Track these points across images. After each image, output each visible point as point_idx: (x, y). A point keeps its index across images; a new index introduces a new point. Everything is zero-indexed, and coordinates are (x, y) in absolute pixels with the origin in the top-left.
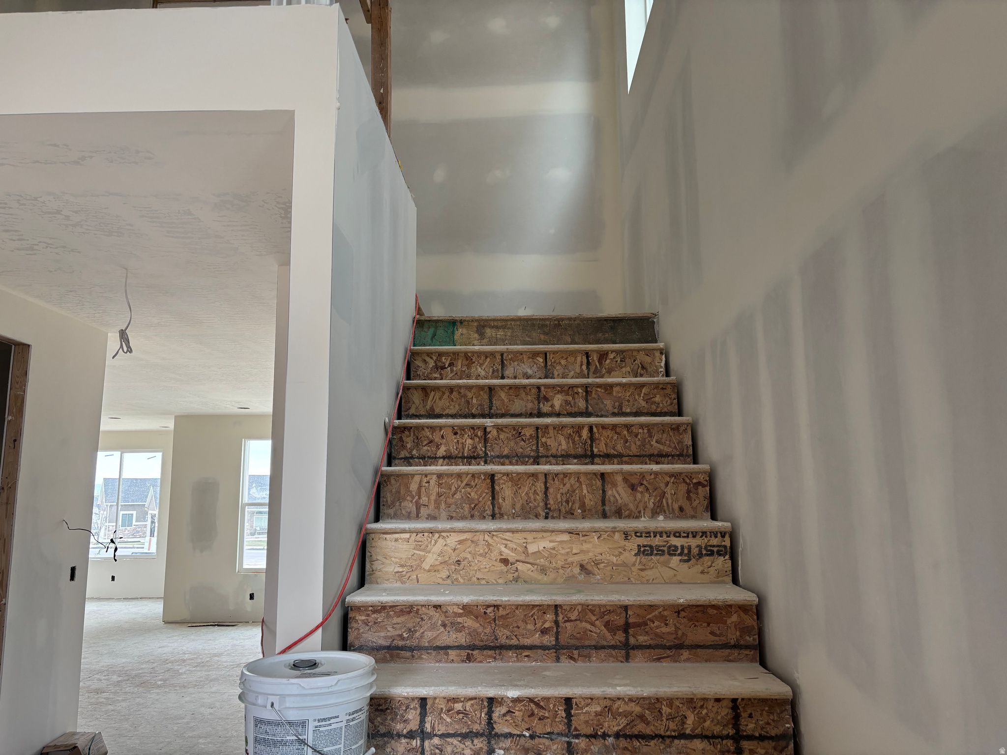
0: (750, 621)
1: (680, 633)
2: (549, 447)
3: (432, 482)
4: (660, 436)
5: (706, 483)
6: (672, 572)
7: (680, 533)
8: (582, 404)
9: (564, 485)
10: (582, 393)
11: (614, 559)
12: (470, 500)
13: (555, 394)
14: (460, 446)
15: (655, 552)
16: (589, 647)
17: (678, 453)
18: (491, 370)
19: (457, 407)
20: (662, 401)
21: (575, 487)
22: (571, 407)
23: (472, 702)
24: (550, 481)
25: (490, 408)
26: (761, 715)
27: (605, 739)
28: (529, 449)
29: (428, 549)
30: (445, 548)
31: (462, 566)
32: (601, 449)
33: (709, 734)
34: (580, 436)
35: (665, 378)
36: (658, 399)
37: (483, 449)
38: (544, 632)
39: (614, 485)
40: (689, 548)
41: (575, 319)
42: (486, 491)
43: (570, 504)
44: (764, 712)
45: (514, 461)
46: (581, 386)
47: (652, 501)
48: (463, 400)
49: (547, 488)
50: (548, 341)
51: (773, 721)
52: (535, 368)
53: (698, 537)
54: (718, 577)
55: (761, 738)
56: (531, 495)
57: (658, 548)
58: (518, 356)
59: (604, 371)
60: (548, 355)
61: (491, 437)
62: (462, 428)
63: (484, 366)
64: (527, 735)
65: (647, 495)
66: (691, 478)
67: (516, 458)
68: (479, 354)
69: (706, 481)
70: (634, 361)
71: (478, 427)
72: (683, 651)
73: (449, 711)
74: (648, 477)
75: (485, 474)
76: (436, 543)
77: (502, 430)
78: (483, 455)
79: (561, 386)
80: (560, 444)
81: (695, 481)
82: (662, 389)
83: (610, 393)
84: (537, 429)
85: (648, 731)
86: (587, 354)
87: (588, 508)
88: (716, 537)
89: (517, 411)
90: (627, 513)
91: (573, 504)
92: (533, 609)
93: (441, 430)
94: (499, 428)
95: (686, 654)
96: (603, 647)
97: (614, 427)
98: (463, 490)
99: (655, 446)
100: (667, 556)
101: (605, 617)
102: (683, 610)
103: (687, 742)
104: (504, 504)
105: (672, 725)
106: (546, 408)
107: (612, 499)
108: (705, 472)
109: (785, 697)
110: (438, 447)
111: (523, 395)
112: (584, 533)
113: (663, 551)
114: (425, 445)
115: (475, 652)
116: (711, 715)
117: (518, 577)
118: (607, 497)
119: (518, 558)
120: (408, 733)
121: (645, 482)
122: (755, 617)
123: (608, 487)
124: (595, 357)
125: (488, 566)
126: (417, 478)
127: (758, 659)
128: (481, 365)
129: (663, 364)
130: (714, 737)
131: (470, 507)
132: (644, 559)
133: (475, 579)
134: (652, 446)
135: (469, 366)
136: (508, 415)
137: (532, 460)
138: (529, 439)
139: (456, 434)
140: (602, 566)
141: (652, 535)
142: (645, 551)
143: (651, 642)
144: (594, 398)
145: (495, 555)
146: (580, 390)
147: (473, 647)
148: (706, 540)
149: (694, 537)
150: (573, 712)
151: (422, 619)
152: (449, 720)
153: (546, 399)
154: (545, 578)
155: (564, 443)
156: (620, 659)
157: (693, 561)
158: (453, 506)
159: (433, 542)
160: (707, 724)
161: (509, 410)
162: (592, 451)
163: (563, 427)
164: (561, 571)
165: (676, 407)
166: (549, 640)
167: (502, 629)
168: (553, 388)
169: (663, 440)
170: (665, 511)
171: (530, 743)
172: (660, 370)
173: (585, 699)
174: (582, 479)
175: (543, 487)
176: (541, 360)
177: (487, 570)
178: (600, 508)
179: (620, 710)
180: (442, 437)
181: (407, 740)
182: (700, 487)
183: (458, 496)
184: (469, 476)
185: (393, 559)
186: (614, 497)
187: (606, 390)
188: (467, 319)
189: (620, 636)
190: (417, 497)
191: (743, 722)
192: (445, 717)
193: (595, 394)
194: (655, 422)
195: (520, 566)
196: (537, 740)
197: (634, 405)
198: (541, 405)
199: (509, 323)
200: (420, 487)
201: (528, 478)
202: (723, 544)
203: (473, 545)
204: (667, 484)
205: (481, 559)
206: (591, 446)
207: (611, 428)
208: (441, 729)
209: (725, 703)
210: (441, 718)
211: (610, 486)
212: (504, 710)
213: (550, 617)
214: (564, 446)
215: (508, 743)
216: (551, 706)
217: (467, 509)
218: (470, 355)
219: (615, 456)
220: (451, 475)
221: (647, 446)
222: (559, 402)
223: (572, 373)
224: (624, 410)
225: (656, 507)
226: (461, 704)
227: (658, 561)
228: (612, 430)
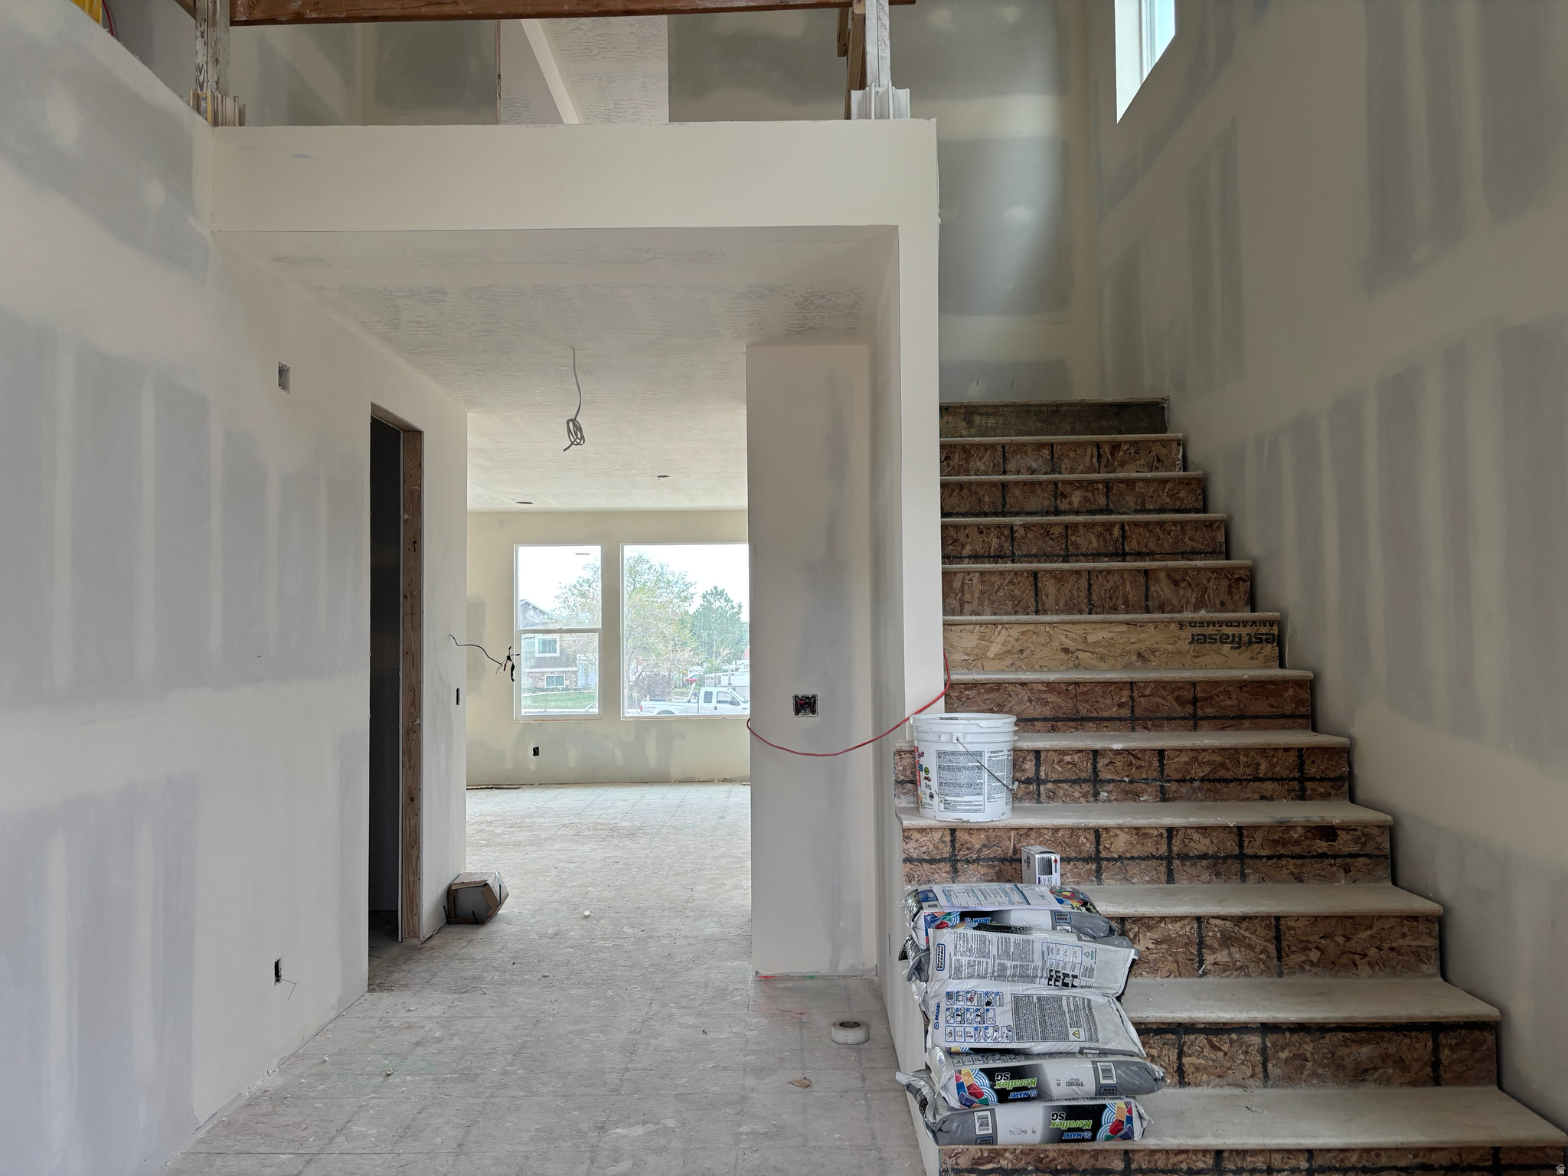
0: (1304, 695)
1: (1242, 705)
2: (1079, 546)
3: (975, 580)
4: (1194, 533)
5: (1247, 578)
6: (1224, 658)
7: (1231, 623)
8: (1102, 501)
9: (1108, 582)
10: (1103, 489)
11: (1170, 648)
12: (1012, 597)
13: (1074, 490)
14: (986, 545)
15: (1208, 640)
16: (1162, 718)
17: (1211, 550)
18: (991, 464)
19: (968, 505)
20: (1187, 497)
21: (1119, 584)
22: (1091, 504)
23: (1079, 754)
24: (1093, 576)
25: (1004, 506)
26: (1322, 761)
27: (1192, 783)
28: (1058, 548)
29: (992, 639)
30: (1008, 638)
31: (1024, 655)
32: (1133, 547)
33: (1279, 777)
34: (1111, 534)
35: (1182, 473)
36: (1182, 494)
37: (1011, 548)
38: (1121, 706)
39: (1158, 581)
40: (1240, 637)
41: (1075, 405)
42: (1030, 588)
43: (1114, 600)
44: (1325, 759)
45: (1042, 560)
46: (1102, 481)
47: (1195, 596)
48: (974, 498)
49: (1090, 585)
50: (1045, 429)
51: (1332, 766)
52: (1040, 461)
53: (1248, 626)
54: (1266, 662)
55: (1322, 780)
56: (1075, 592)
57: (1211, 637)
58: (1020, 448)
59: (1116, 464)
60: (1055, 447)
61: (1018, 536)
62: (988, 527)
63: (984, 460)
64: (1127, 780)
65: (1189, 591)
66: (1232, 574)
67: (1044, 558)
68: (979, 446)
69: (1247, 576)
70: (1150, 453)
71: (1005, 526)
72: (1244, 721)
73: (1059, 762)
74: (1190, 573)
75: (1028, 571)
76: (999, 634)
77: (1029, 528)
78: (1010, 554)
79: (1080, 482)
80: (1090, 543)
81: (1236, 576)
82: (1187, 484)
83: (1133, 489)
84: (1067, 527)
85: (1228, 776)
86: (1098, 445)
87: (1131, 603)
88: (1265, 626)
89: (1033, 509)
90: (1170, 607)
91: (1116, 600)
92: (1110, 686)
93: (965, 529)
94: (1027, 527)
95: (1247, 723)
96: (1174, 719)
97: (1147, 524)
98: (1006, 588)
99: (1188, 544)
100: (1219, 644)
101: (1176, 693)
102: (1245, 686)
103: (1260, 783)
104: (1047, 601)
105: (1248, 771)
106: (1063, 505)
107: (1155, 594)
108: (1247, 568)
109: (1343, 746)
110: (963, 546)
111: (1039, 491)
112: (1141, 624)
113: (1216, 639)
114: (950, 545)
115: (1059, 724)
116: (1281, 762)
117: (1079, 665)
118: (1150, 593)
119: (1078, 648)
120: (1026, 779)
121: (1188, 578)
122: (1309, 691)
123: (1151, 583)
124: (1107, 449)
125: (1049, 655)
126: (960, 576)
127: (1310, 726)
128: (981, 459)
129: (1180, 456)
130: (1282, 779)
131: (1014, 604)
132: (1198, 647)
133: (1037, 666)
134: (1184, 543)
135: (967, 460)
136: (1022, 513)
137: (1061, 559)
138: (1058, 538)
139: (981, 533)
140: (1158, 653)
141: (1205, 624)
142: (1199, 640)
143: (1216, 714)
144: (1116, 494)
145: (1056, 644)
146: (1100, 486)
147: (1057, 719)
148: (1255, 629)
149: (1244, 626)
150: (1165, 762)
151: (1010, 695)
152: (1060, 769)
153: (1064, 496)
154: (1104, 665)
155: (1094, 541)
156: (1190, 728)
157: (1243, 648)
158: (997, 603)
159: (996, 633)
160: (1278, 768)
161: (1024, 508)
162: (1124, 549)
163: (1093, 525)
164: (1119, 659)
165: (1202, 503)
166: (1125, 712)
167: (1083, 704)
168: (1072, 484)
169: (1197, 538)
170: (1206, 606)
171: (1129, 787)
172: (1177, 462)
173: (1174, 750)
174: (1126, 575)
175: (1087, 584)
176: (1047, 452)
177: (1048, 658)
178: (1143, 603)
179: (1205, 760)
180: (967, 536)
181: (1025, 785)
182: (1241, 582)
183: (1001, 593)
184: (1012, 574)
185: (959, 648)
186: (1158, 592)
187: (1128, 485)
188: (955, 405)
189: (1189, 709)
190: (960, 594)
191: (1307, 767)
192: (1056, 767)
193: (1117, 490)
194: (1189, 519)
195: (1080, 654)
196: (1135, 785)
197: (1157, 501)
198: (1059, 502)
199: (1001, 409)
200: (963, 584)
201: (1071, 575)
202: (1272, 632)
203: (1035, 636)
204: (1209, 580)
205: (1042, 648)
206: (1123, 544)
207: (1143, 525)
208: (1055, 777)
209: (1292, 752)
210: (1054, 768)
211: (1153, 582)
212: (1107, 761)
213: (1126, 693)
214: (1095, 545)
215: (1110, 787)
216: (1147, 757)
217: (1010, 606)
218: (967, 447)
219: (1147, 554)
220: (994, 573)
221: (1179, 544)
222: (1078, 499)
223: (1081, 467)
224: (1147, 507)
225: (1198, 602)
226: (1070, 757)
227: (1210, 648)
228: (1144, 527)
